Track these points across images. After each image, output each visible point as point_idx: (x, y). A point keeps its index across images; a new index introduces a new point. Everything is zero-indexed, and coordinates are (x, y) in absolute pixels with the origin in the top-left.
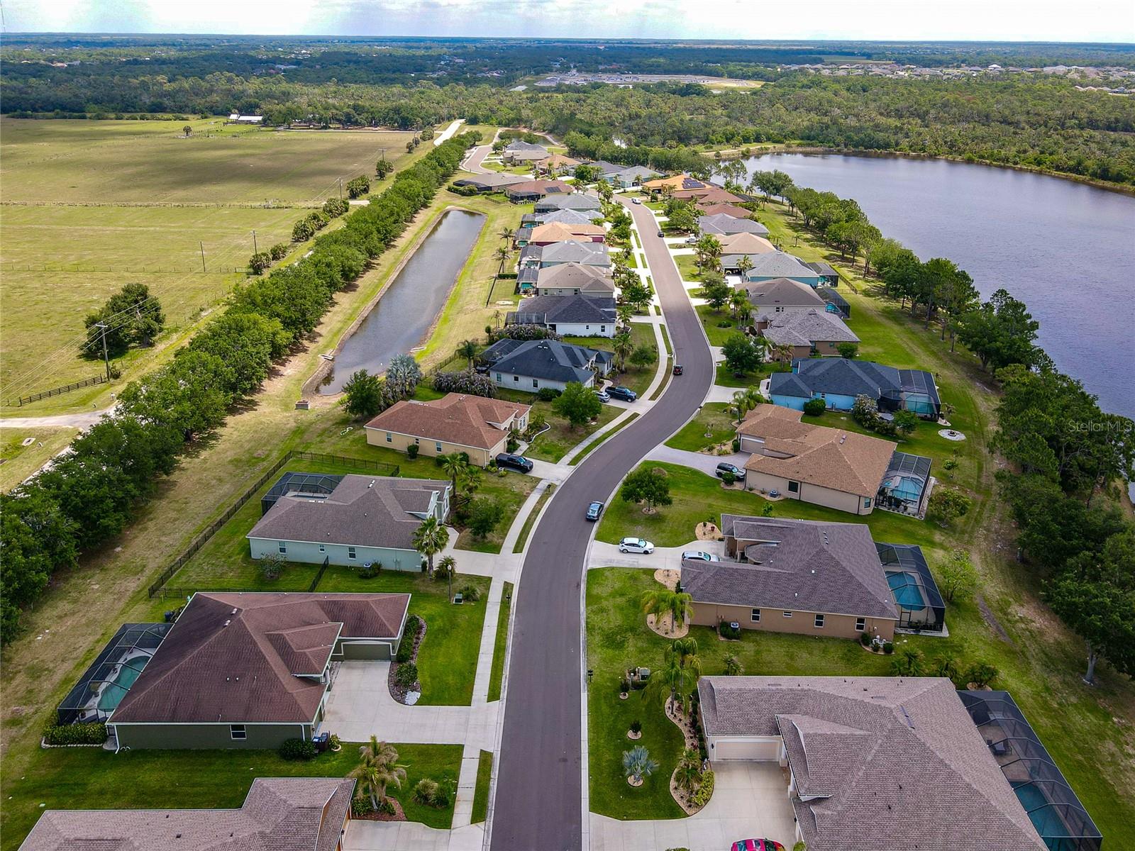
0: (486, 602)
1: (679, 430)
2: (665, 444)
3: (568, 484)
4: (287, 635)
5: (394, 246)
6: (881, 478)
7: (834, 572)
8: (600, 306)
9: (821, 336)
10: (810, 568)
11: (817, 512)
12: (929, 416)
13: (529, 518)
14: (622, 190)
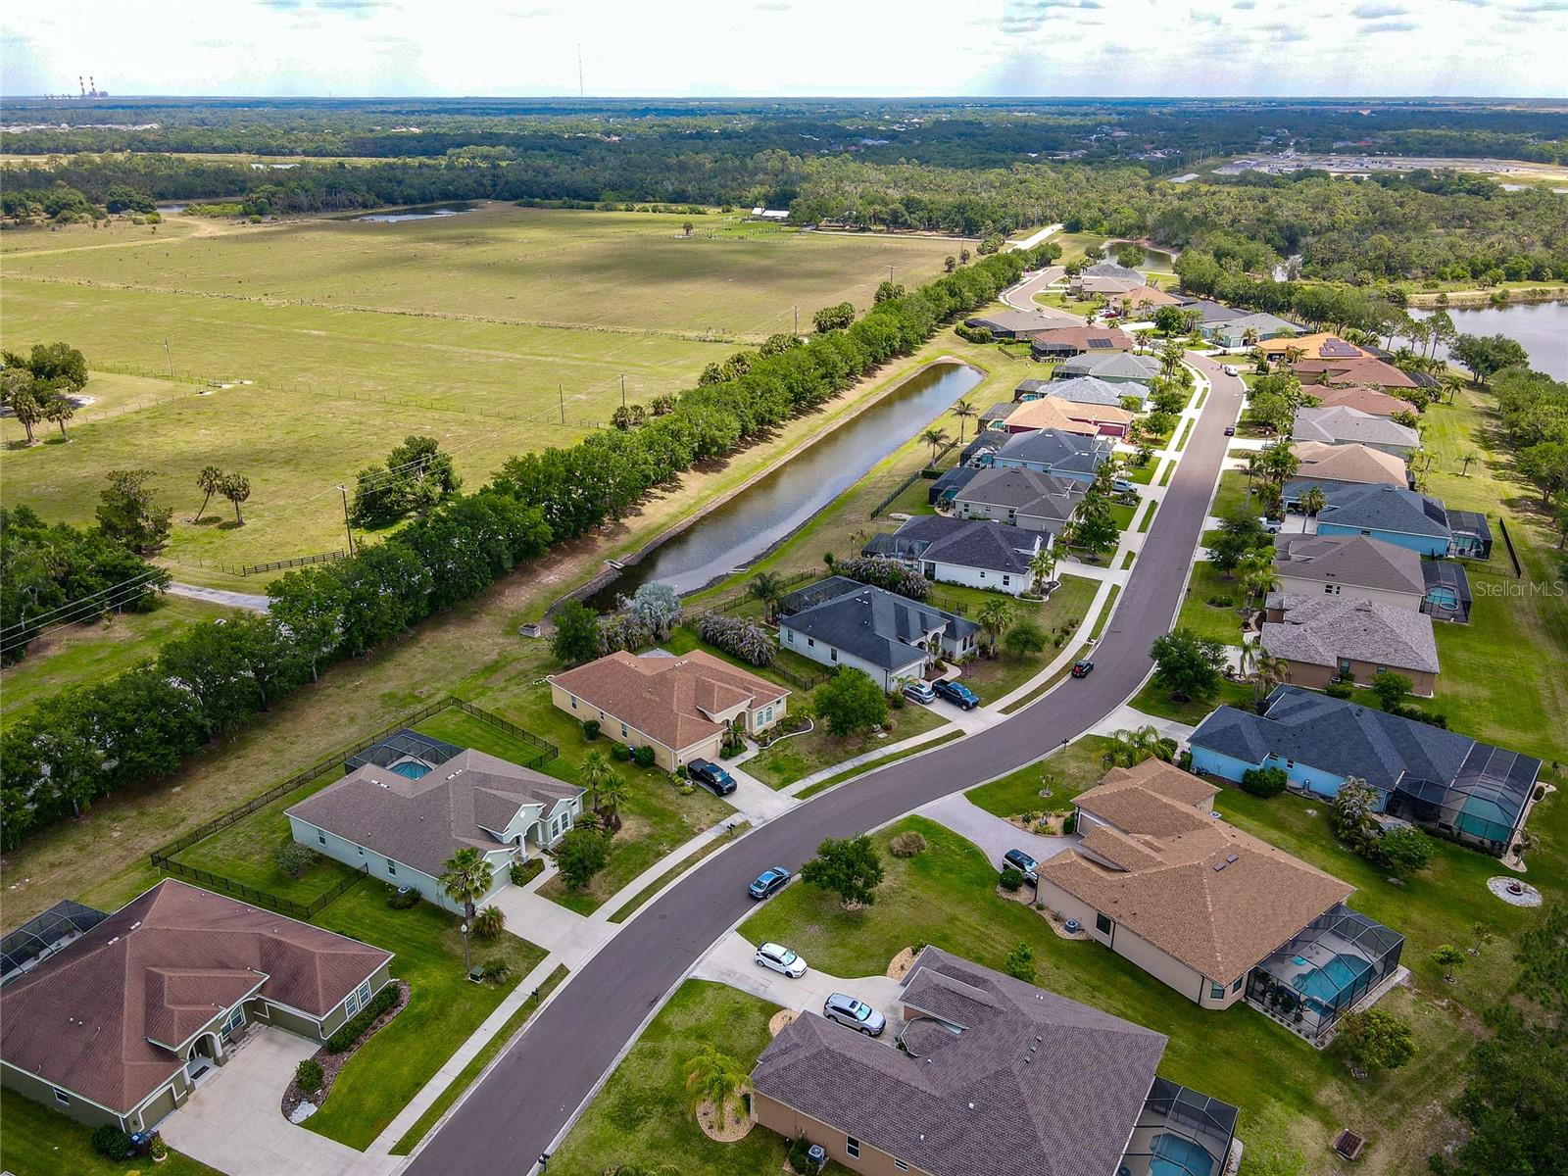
0: (512, 989)
1: (1008, 773)
2: (968, 795)
3: (771, 829)
4: (170, 978)
5: (820, 411)
6: (1269, 950)
7: (1008, 1118)
8: (1013, 543)
9: (1363, 652)
10: (969, 1097)
11: (1126, 979)
12: (1487, 843)
13: (671, 871)
14: (1221, 350)
